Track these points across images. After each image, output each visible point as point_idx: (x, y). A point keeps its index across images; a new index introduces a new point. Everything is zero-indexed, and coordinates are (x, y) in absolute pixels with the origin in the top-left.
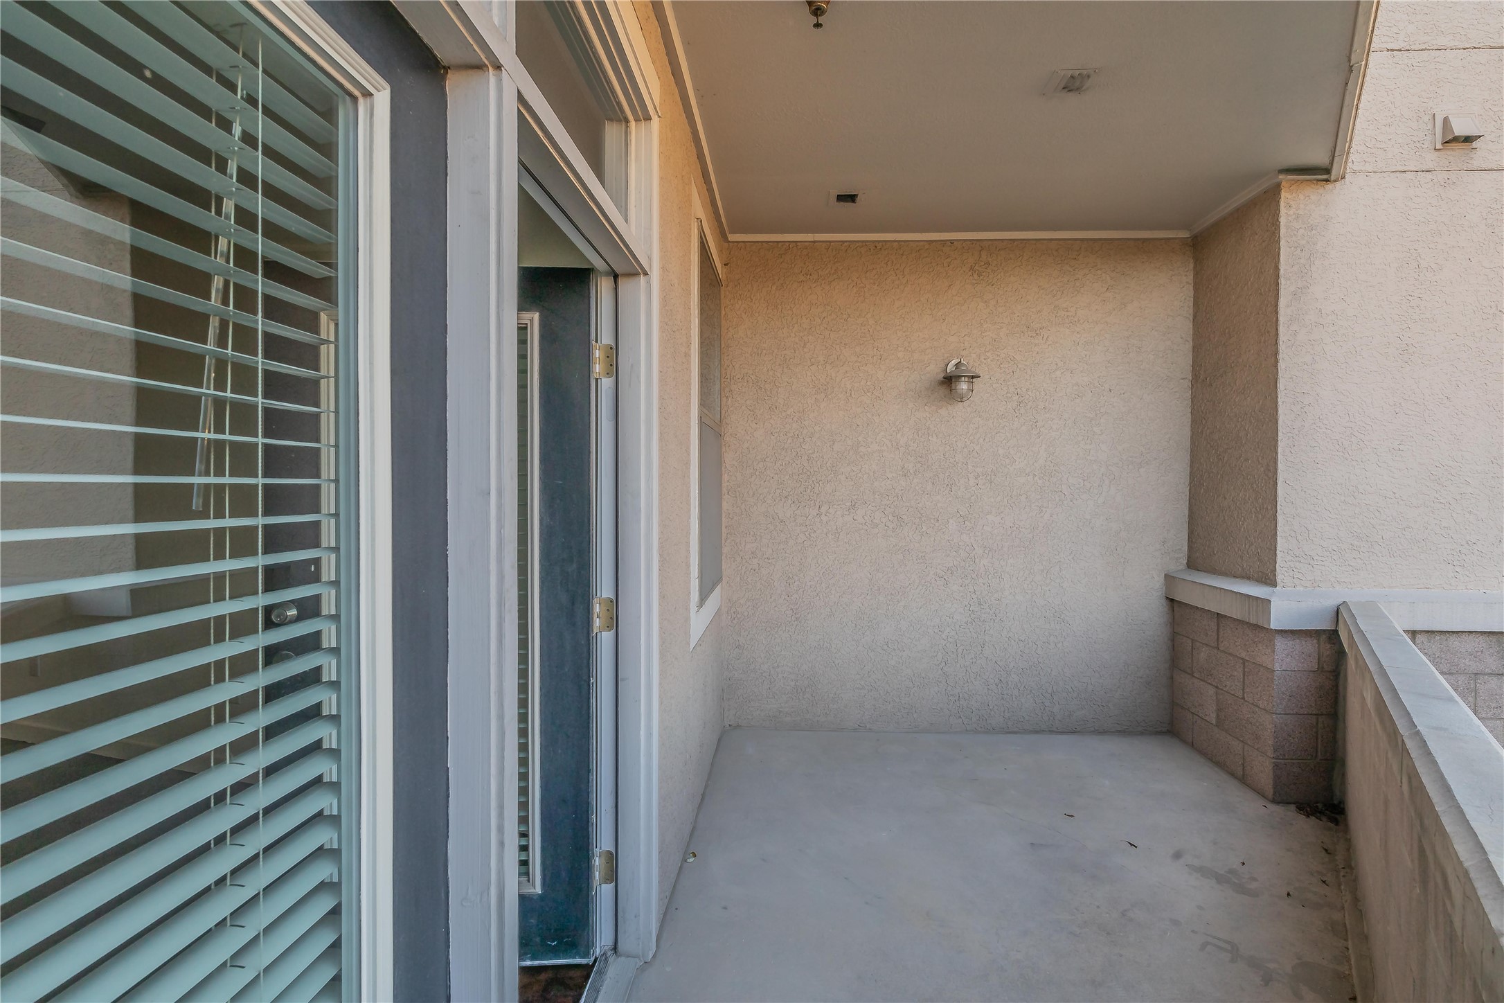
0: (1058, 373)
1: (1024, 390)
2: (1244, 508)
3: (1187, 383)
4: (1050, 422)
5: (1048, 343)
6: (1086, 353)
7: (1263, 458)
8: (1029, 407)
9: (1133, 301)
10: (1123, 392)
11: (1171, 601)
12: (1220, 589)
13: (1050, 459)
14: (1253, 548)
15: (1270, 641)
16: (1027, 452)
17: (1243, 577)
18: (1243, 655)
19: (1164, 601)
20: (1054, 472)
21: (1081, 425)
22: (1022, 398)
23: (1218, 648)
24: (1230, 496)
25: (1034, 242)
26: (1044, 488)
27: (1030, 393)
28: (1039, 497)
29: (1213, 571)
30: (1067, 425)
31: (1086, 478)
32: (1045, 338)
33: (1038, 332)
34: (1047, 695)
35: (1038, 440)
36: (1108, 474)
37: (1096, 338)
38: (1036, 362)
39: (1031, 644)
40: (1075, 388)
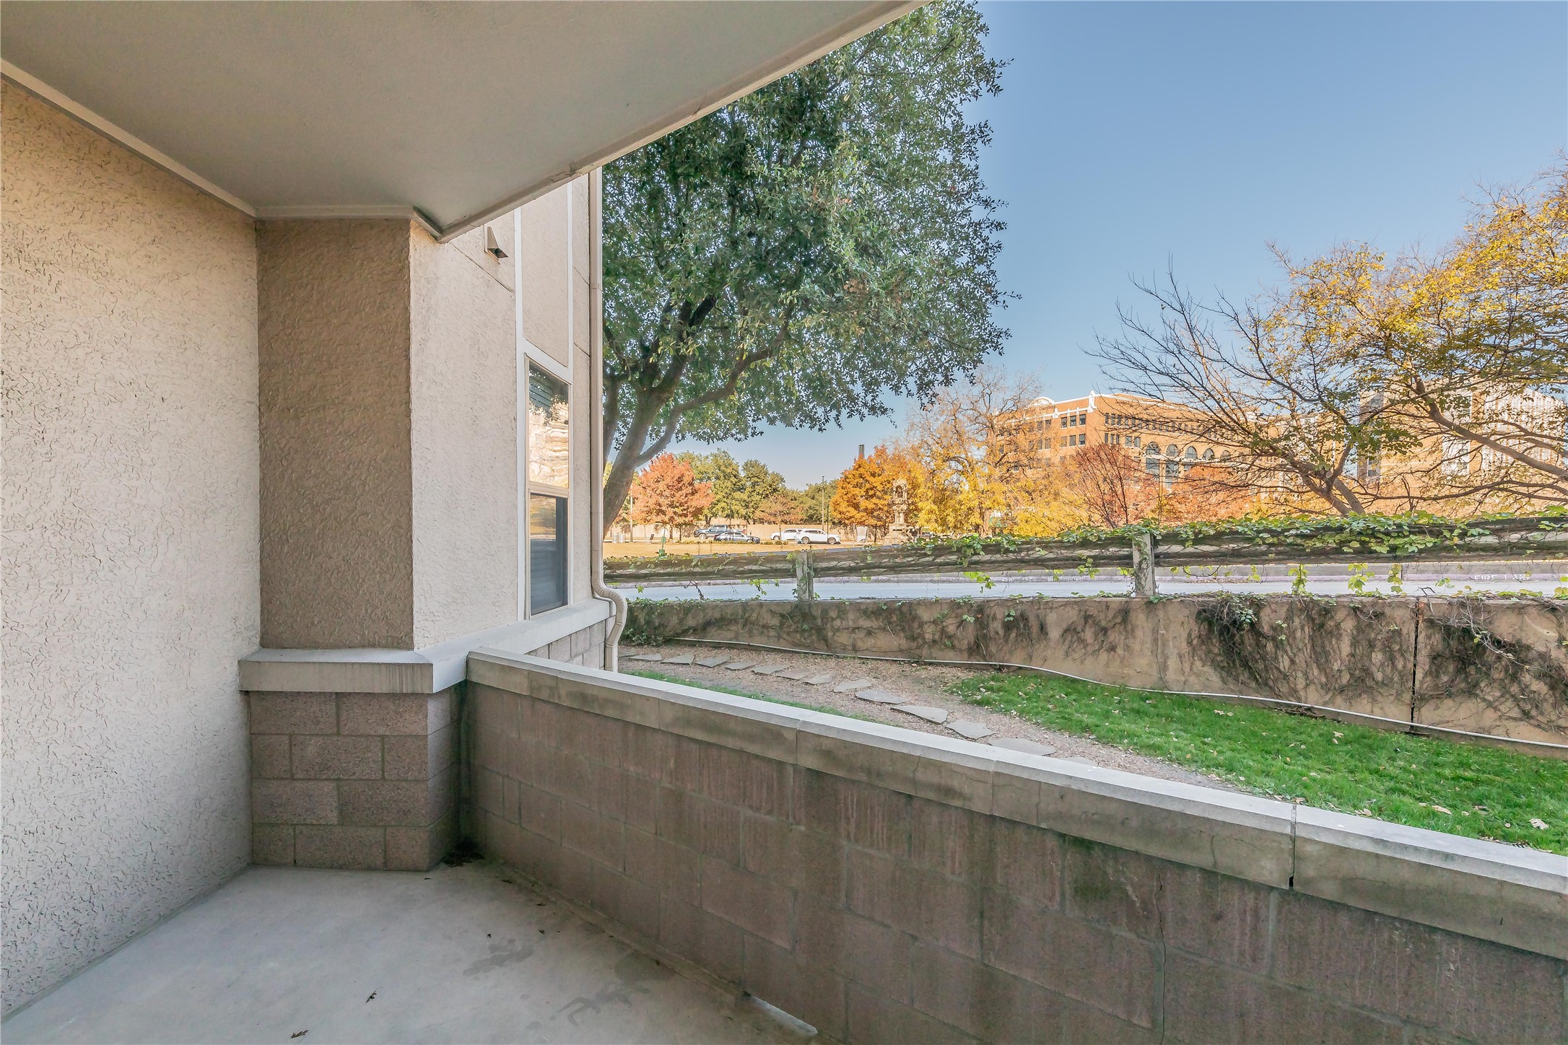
0: (80, 352)
1: (16, 368)
2: (363, 569)
3: (253, 409)
4: (68, 435)
5: (60, 294)
6: (126, 331)
7: (390, 513)
8: (27, 401)
9: (188, 274)
10: (180, 405)
11: (246, 693)
12: (353, 664)
13: (71, 500)
14: (379, 612)
15: (421, 706)
16: (27, 485)
17: (364, 646)
18: (381, 731)
19: (238, 697)
20: (79, 523)
21: (122, 448)
22: (13, 383)
23: (338, 734)
24: (339, 554)
25: (23, 93)
26: (63, 551)
27: (28, 376)
28: (55, 567)
29: (315, 646)
30: (98, 444)
31: (132, 533)
32: (54, 282)
33: (39, 266)
34: (83, 905)
35: (48, 465)
36: (164, 527)
37: (139, 311)
38: (38, 320)
39: (48, 832)
40: (109, 384)
